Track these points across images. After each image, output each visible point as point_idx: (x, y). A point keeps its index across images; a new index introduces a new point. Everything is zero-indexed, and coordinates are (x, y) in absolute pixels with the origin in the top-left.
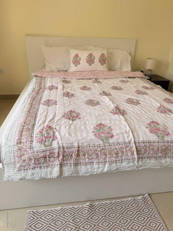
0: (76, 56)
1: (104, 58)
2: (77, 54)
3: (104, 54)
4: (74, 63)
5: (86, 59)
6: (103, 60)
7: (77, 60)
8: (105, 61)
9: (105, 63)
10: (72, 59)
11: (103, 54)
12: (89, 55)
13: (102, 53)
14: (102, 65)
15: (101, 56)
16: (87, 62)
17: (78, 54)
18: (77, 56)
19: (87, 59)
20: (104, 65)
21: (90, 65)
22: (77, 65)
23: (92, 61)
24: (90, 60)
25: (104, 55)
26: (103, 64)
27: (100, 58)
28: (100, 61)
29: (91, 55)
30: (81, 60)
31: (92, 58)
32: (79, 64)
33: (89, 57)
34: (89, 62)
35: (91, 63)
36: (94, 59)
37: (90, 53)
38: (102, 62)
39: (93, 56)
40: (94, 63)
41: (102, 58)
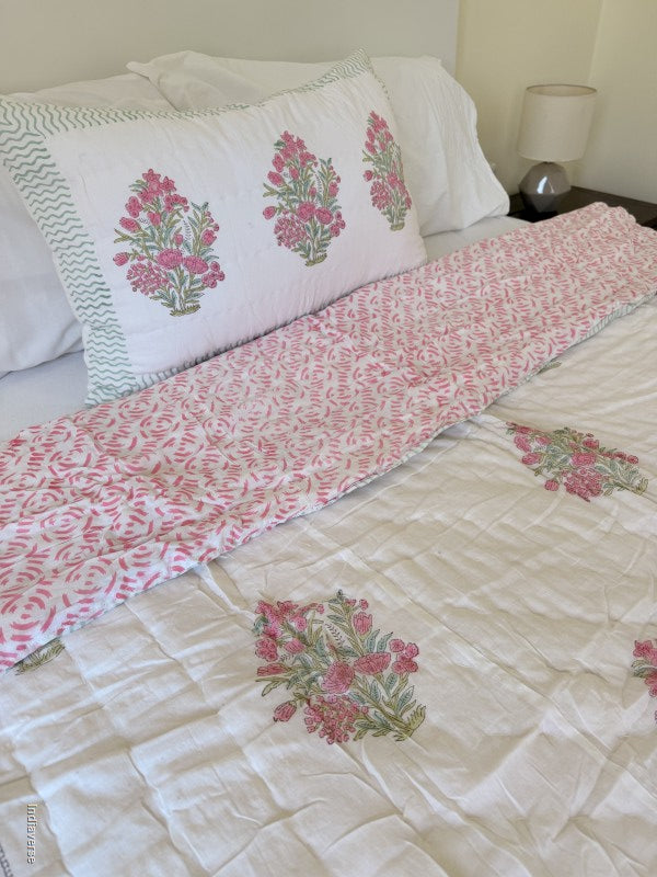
0: (145, 196)
1: (394, 153)
2: (151, 176)
4: (144, 280)
5: (269, 213)
6: (393, 181)
7: (179, 240)
8: (403, 187)
9: (408, 202)
10: (107, 246)
12: (278, 163)
15: (370, 147)
16: (285, 234)
17: (163, 172)
18: (156, 194)
19: (274, 201)
21: (315, 257)
22: (191, 294)
23: (325, 215)
24: (306, 211)
27: (371, 166)
28: (379, 198)
29: (291, 150)
30: (217, 228)
31: (313, 178)
32: (214, 275)
33: (287, 180)
34: (304, 234)
35: (316, 233)
36: (334, 186)
37: (278, 138)
38: (391, 200)
39: (314, 157)
40: (338, 228)
41: (382, 157)
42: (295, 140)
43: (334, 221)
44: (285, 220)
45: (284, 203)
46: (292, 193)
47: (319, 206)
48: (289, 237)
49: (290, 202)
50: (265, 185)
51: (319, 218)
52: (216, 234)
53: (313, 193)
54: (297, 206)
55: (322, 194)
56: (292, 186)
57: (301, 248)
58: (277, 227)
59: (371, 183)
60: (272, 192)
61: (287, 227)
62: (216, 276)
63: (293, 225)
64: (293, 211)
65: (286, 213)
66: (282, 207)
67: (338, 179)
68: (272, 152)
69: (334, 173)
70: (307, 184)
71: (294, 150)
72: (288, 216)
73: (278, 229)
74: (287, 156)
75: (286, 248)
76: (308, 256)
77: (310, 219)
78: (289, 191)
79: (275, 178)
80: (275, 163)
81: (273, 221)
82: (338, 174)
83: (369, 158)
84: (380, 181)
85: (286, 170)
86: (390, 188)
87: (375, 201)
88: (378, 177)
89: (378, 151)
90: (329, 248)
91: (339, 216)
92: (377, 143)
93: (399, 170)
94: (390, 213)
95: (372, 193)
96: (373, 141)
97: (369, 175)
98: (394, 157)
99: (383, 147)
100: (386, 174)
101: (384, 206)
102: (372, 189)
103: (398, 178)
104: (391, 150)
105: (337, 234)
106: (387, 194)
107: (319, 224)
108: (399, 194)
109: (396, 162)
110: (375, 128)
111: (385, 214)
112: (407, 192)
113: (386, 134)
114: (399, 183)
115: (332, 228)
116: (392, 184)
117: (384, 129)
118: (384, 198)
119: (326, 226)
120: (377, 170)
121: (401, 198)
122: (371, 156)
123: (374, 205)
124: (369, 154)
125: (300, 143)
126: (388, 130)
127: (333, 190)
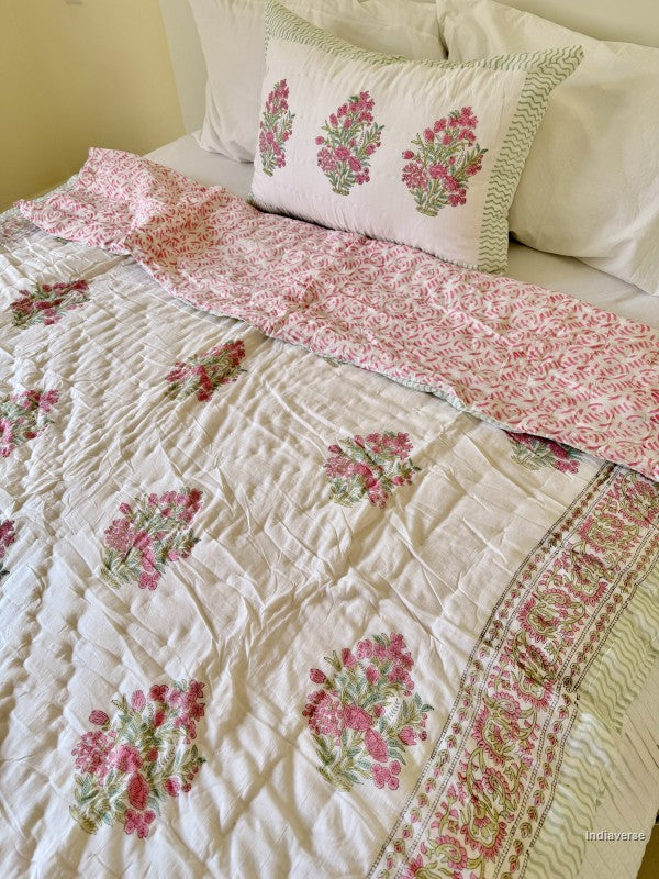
0: (278, 93)
1: (463, 152)
2: (284, 83)
3: (476, 112)
4: (262, 144)
5: (320, 140)
6: (438, 171)
7: (276, 129)
8: (456, 184)
9: (459, 200)
11: (464, 118)
12: (343, 110)
13: (456, 106)
14: (429, 208)
15: (430, 136)
16: (324, 161)
18: (281, 95)
19: (325, 135)
20: (447, 211)
21: (342, 189)
22: (272, 164)
23: (355, 164)
24: (342, 153)
25: (472, 123)
26: (437, 204)
27: (415, 149)
28: (412, 177)
29: (360, 107)
30: (291, 133)
31: (359, 134)
32: (281, 160)
33: (340, 125)
34: (336, 168)
35: (344, 173)
36: (372, 147)
37: (357, 93)
38: (425, 186)
39: (372, 119)
40: (363, 179)
41: (436, 147)
42: (368, 100)
43: (361, 172)
44: (327, 151)
45: (330, 140)
46: (337, 136)
47: (353, 155)
48: (325, 164)
49: (334, 141)
50: (326, 121)
51: (350, 163)
52: (289, 136)
53: (353, 144)
54: (338, 146)
55: (359, 148)
56: (340, 131)
57: (331, 176)
59: (407, 162)
60: (328, 129)
61: (326, 156)
62: (282, 162)
63: (331, 157)
64: (334, 148)
65: (329, 147)
66: (327, 142)
67: (379, 145)
68: (344, 100)
69: (379, 139)
70: (351, 135)
72: (330, 150)
73: (320, 154)
74: (353, 109)
75: (321, 171)
76: (335, 185)
77: (344, 160)
78: (337, 134)
79: (333, 119)
80: (340, 110)
81: (320, 147)
82: (381, 140)
83: (420, 143)
84: (420, 165)
85: (344, 118)
86: (429, 176)
87: (405, 178)
88: (419, 161)
89: (436, 141)
90: (351, 189)
91: (367, 171)
92: (441, 134)
93: (457, 168)
94: (420, 195)
95: (404, 170)
96: (437, 130)
97: (409, 155)
98: (457, 155)
99: (447, 140)
100: (431, 162)
101: (414, 187)
102: (407, 167)
103: (449, 174)
104: (460, 147)
105: (361, 182)
106: (422, 179)
107: (348, 168)
108: (441, 187)
109: (457, 159)
110: (453, 122)
111: (413, 193)
112: (464, 192)
113: (465, 132)
114: (447, 178)
115: (358, 176)
116: (435, 175)
117: (467, 127)
118: (416, 180)
119: (354, 173)
120: (422, 155)
121: (443, 191)
122: (424, 143)
123: (403, 180)
124: (423, 139)
125: (370, 105)
126: (472, 130)
127: (370, 150)
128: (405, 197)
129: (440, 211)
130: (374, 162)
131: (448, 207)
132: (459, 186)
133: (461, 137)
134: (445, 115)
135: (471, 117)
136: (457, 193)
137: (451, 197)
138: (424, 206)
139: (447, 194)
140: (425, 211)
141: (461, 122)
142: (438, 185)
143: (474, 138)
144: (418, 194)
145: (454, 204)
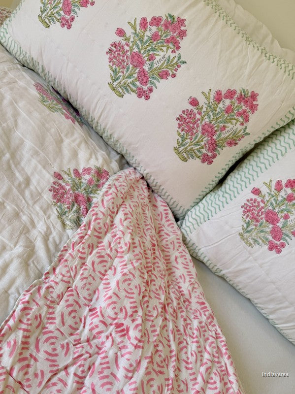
1: (234, 126)
5: (120, 32)
6: (208, 130)
8: (214, 147)
9: (207, 160)
11: (249, 100)
12: (156, 21)
14: (184, 153)
15: (219, 97)
16: (115, 53)
19: (129, 32)
20: (195, 164)
23: (144, 77)
25: (253, 108)
26: (191, 154)
27: (202, 101)
28: (186, 121)
31: (161, 53)
32: (67, 21)
33: (148, 33)
34: (124, 68)
35: (129, 77)
36: (167, 74)
37: (176, 14)
38: (192, 135)
39: (178, 48)
40: (144, 94)
41: (218, 110)
42: (183, 28)
43: (145, 88)
44: (123, 47)
45: (132, 39)
46: (141, 41)
47: (146, 68)
48: (115, 57)
49: (135, 43)
50: (136, 19)
51: (140, 73)
52: (89, 5)
53: (151, 58)
54: (136, 50)
55: (155, 66)
56: (146, 38)
57: (114, 71)
58: (115, 44)
59: (190, 107)
60: (134, 27)
61: (119, 51)
62: (67, 23)
63: (124, 55)
64: (131, 49)
65: (127, 45)
66: (128, 39)
67: (174, 76)
68: (162, 13)
69: (176, 70)
70: (154, 50)
71: (174, 30)
72: (126, 48)
73: (114, 45)
74: (166, 27)
75: (108, 60)
77: (135, 66)
78: (141, 38)
79: (144, 23)
80: (154, 19)
81: (118, 39)
82: (177, 73)
83: (208, 98)
84: (198, 116)
85: (154, 29)
86: (200, 129)
87: (180, 118)
88: (200, 113)
89: (221, 105)
90: (127, 95)
91: (151, 90)
92: (228, 102)
93: (223, 136)
94: (183, 139)
95: (184, 112)
96: (226, 97)
97: (194, 102)
98: (230, 126)
99: (229, 110)
100: (207, 120)
101: (183, 130)
102: (187, 111)
103: (215, 137)
104: (234, 122)
105: (140, 96)
106: (193, 128)
107: (135, 75)
108: (203, 143)
109: (227, 129)
110: (241, 99)
111: (179, 134)
112: (215, 156)
113: (244, 112)
114: (212, 139)
115: (140, 89)
116: (205, 130)
117: (248, 109)
118: (188, 126)
119: (138, 83)
120: (204, 109)
121: (202, 147)
122: (211, 100)
123: (178, 119)
124: (212, 97)
125: (183, 34)
126: (250, 114)
127: (164, 75)
128: (171, 133)
129: (191, 161)
130: (162, 87)
131: (198, 161)
132: (215, 149)
133: (240, 114)
134: (238, 87)
135: (255, 103)
136: (210, 154)
137: (205, 155)
138: (181, 149)
139: (204, 151)
140: (179, 153)
141: (246, 102)
142: (202, 141)
143: (247, 120)
144: (182, 137)
145: (203, 161)
